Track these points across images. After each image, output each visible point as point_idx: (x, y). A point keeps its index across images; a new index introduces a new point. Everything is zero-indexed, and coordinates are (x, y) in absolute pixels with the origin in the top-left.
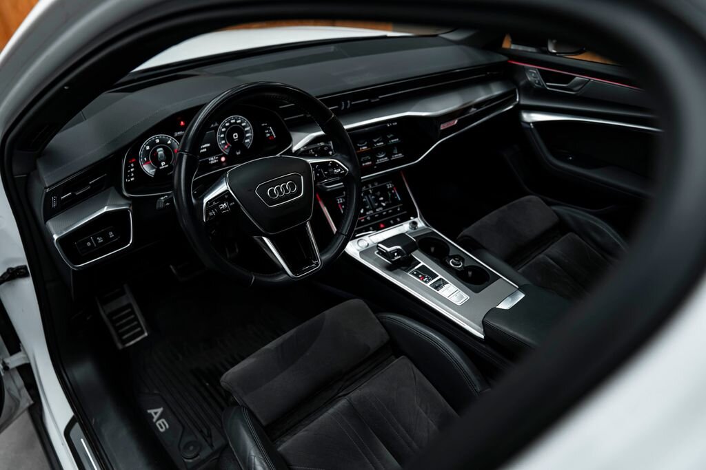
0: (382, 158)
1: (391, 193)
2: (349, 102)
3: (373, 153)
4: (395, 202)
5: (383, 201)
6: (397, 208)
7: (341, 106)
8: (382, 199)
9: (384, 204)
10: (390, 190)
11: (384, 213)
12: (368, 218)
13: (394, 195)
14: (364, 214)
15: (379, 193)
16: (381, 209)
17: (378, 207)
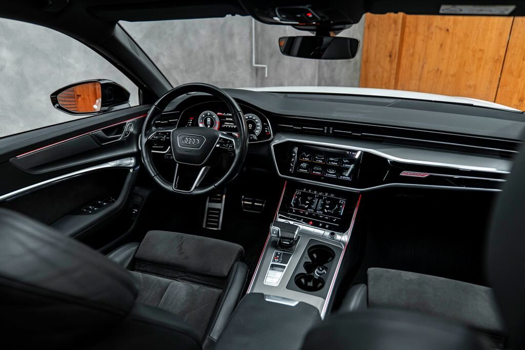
0: (331, 174)
1: (339, 207)
2: (331, 128)
3: (325, 167)
4: (336, 213)
5: (327, 209)
6: (335, 219)
7: (324, 129)
8: (328, 206)
9: (326, 211)
10: (341, 204)
11: (321, 216)
12: (307, 213)
13: (339, 209)
14: (306, 209)
15: (328, 202)
16: (322, 212)
17: (320, 210)
